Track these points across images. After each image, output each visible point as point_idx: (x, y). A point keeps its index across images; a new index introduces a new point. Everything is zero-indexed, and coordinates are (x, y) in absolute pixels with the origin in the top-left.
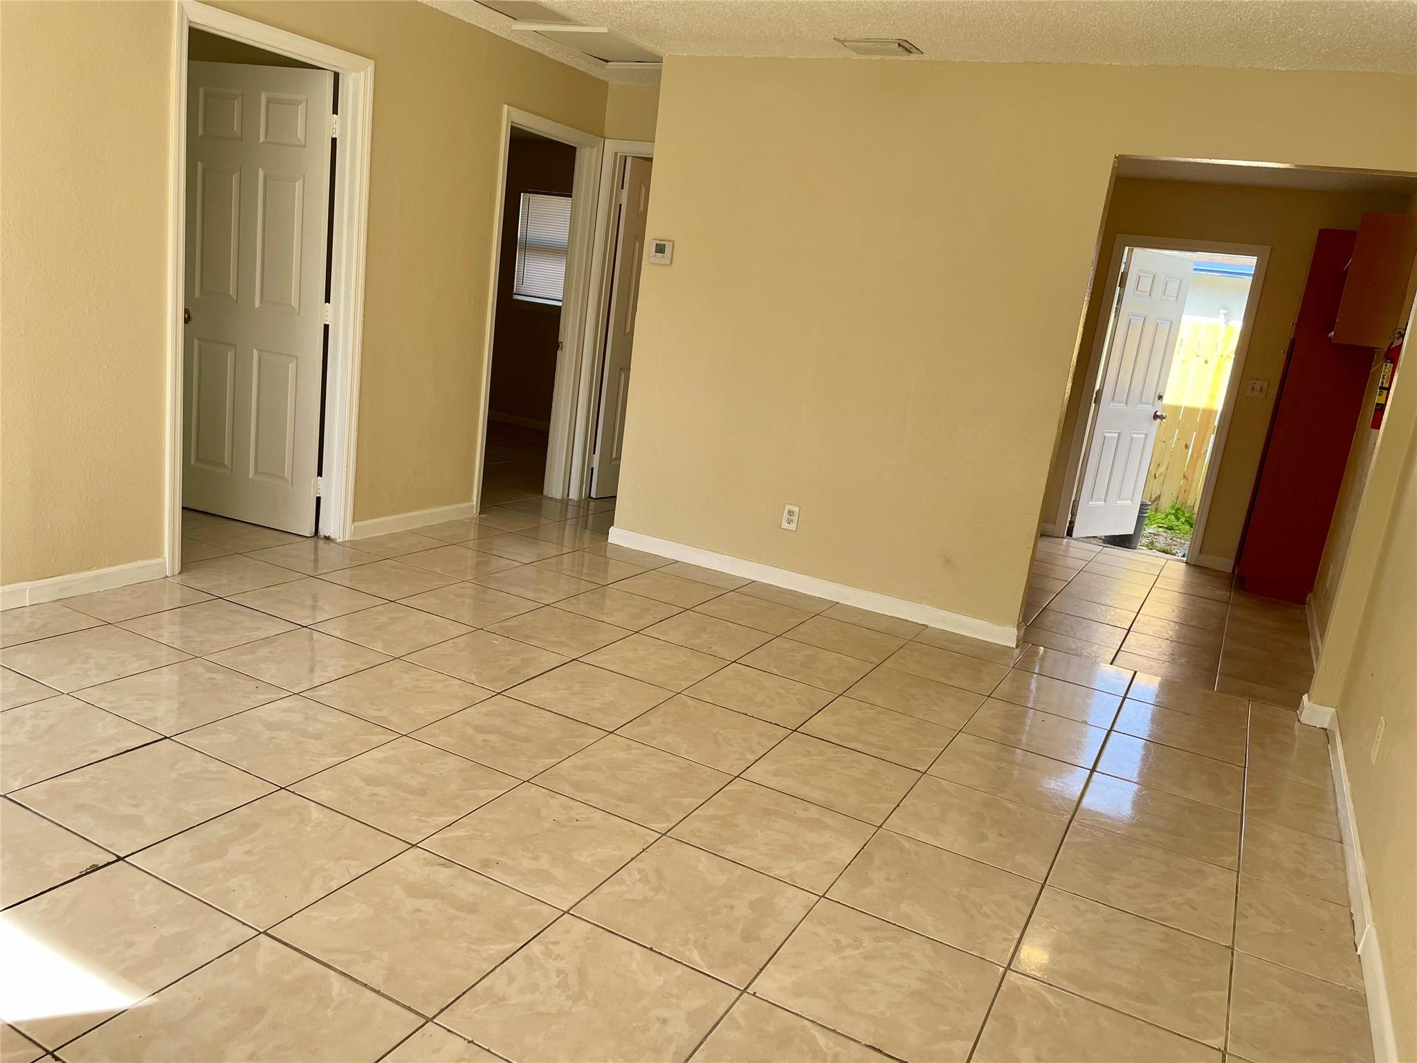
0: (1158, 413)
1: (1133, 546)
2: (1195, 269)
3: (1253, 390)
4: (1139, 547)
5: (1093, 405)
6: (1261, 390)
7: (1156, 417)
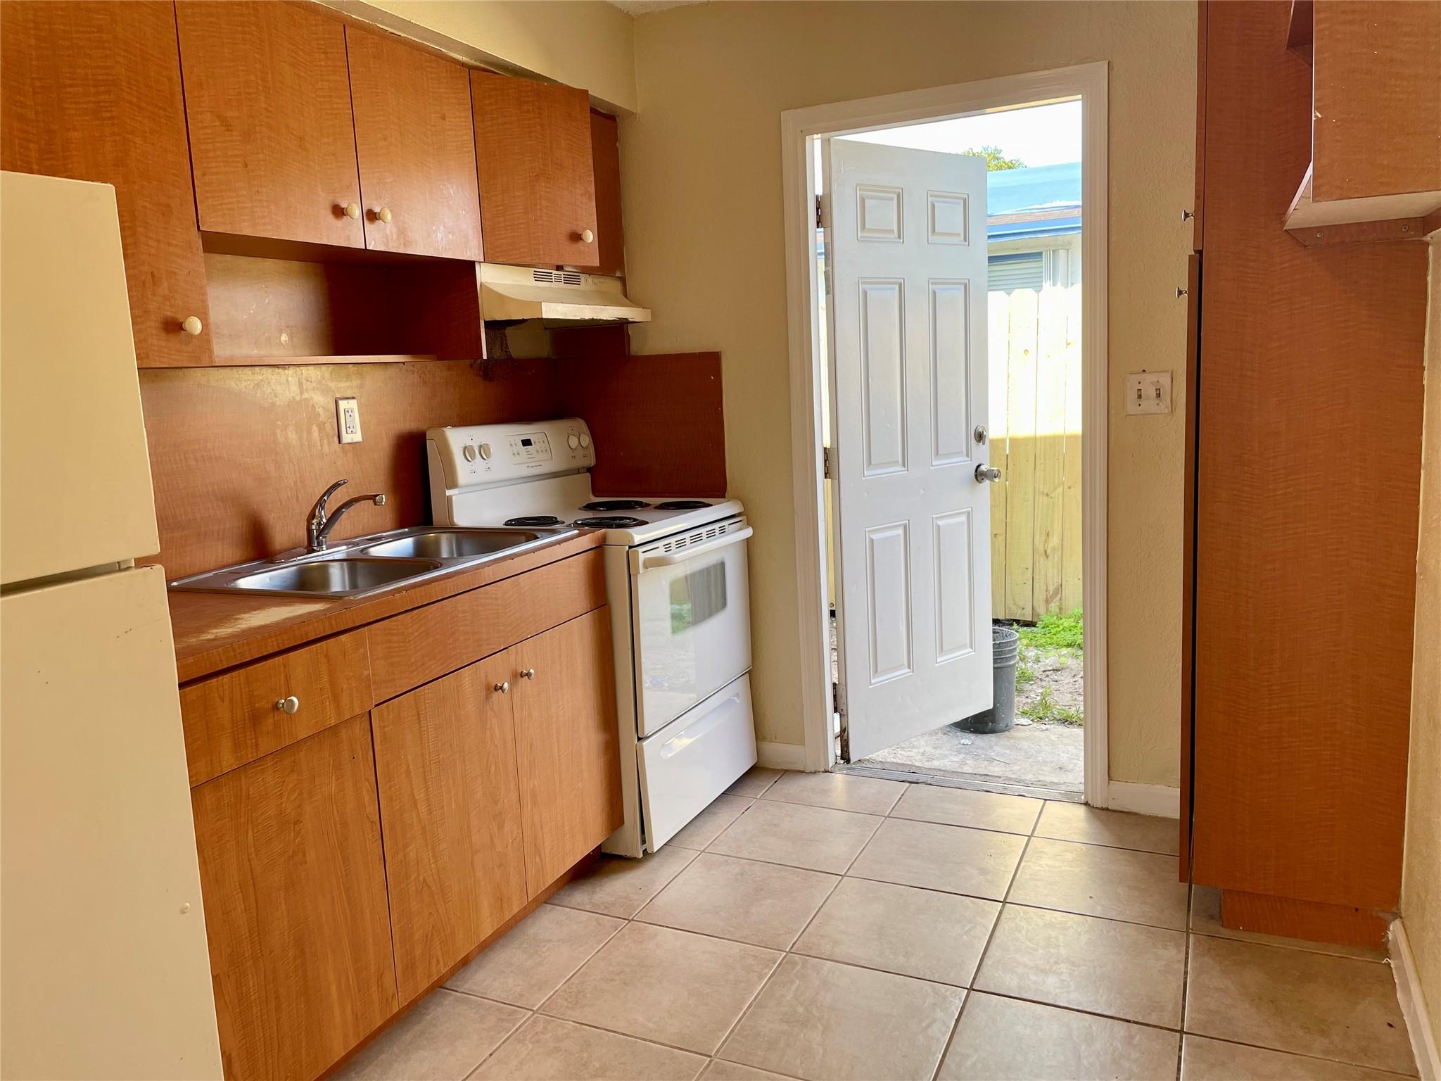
0: (983, 468)
1: (1002, 725)
2: (990, 237)
3: (1140, 397)
4: (1016, 721)
5: (822, 484)
6: (1159, 395)
7: (979, 475)
